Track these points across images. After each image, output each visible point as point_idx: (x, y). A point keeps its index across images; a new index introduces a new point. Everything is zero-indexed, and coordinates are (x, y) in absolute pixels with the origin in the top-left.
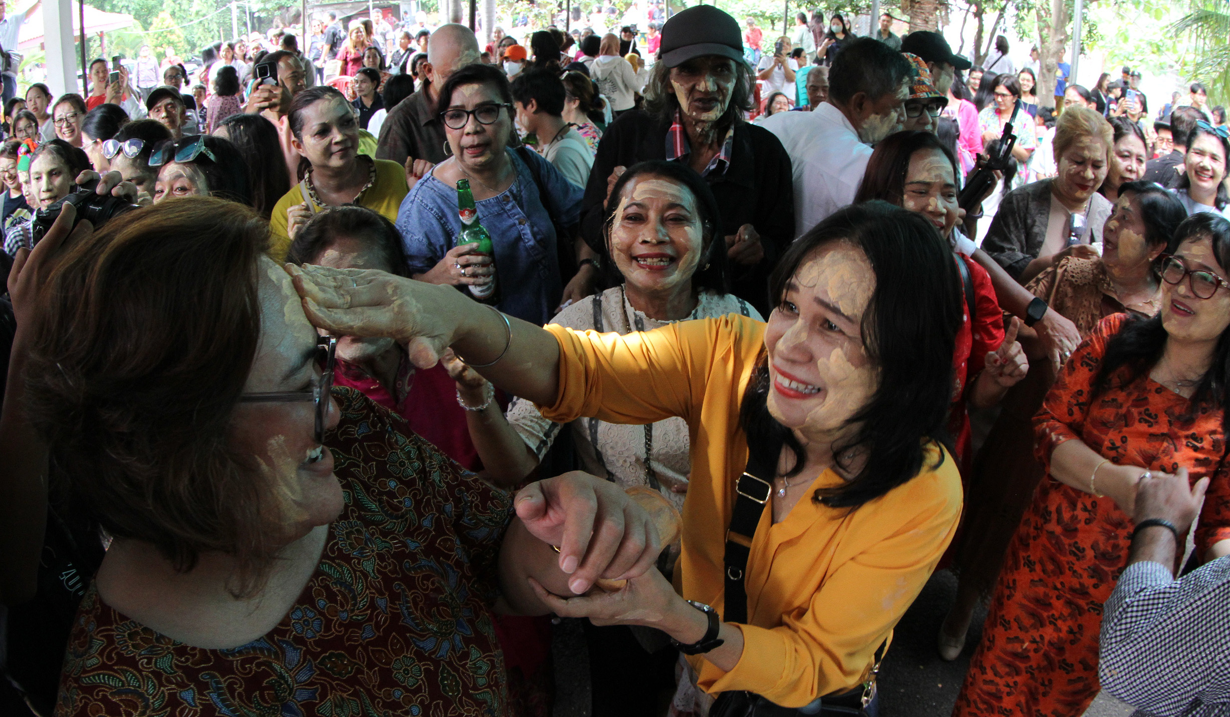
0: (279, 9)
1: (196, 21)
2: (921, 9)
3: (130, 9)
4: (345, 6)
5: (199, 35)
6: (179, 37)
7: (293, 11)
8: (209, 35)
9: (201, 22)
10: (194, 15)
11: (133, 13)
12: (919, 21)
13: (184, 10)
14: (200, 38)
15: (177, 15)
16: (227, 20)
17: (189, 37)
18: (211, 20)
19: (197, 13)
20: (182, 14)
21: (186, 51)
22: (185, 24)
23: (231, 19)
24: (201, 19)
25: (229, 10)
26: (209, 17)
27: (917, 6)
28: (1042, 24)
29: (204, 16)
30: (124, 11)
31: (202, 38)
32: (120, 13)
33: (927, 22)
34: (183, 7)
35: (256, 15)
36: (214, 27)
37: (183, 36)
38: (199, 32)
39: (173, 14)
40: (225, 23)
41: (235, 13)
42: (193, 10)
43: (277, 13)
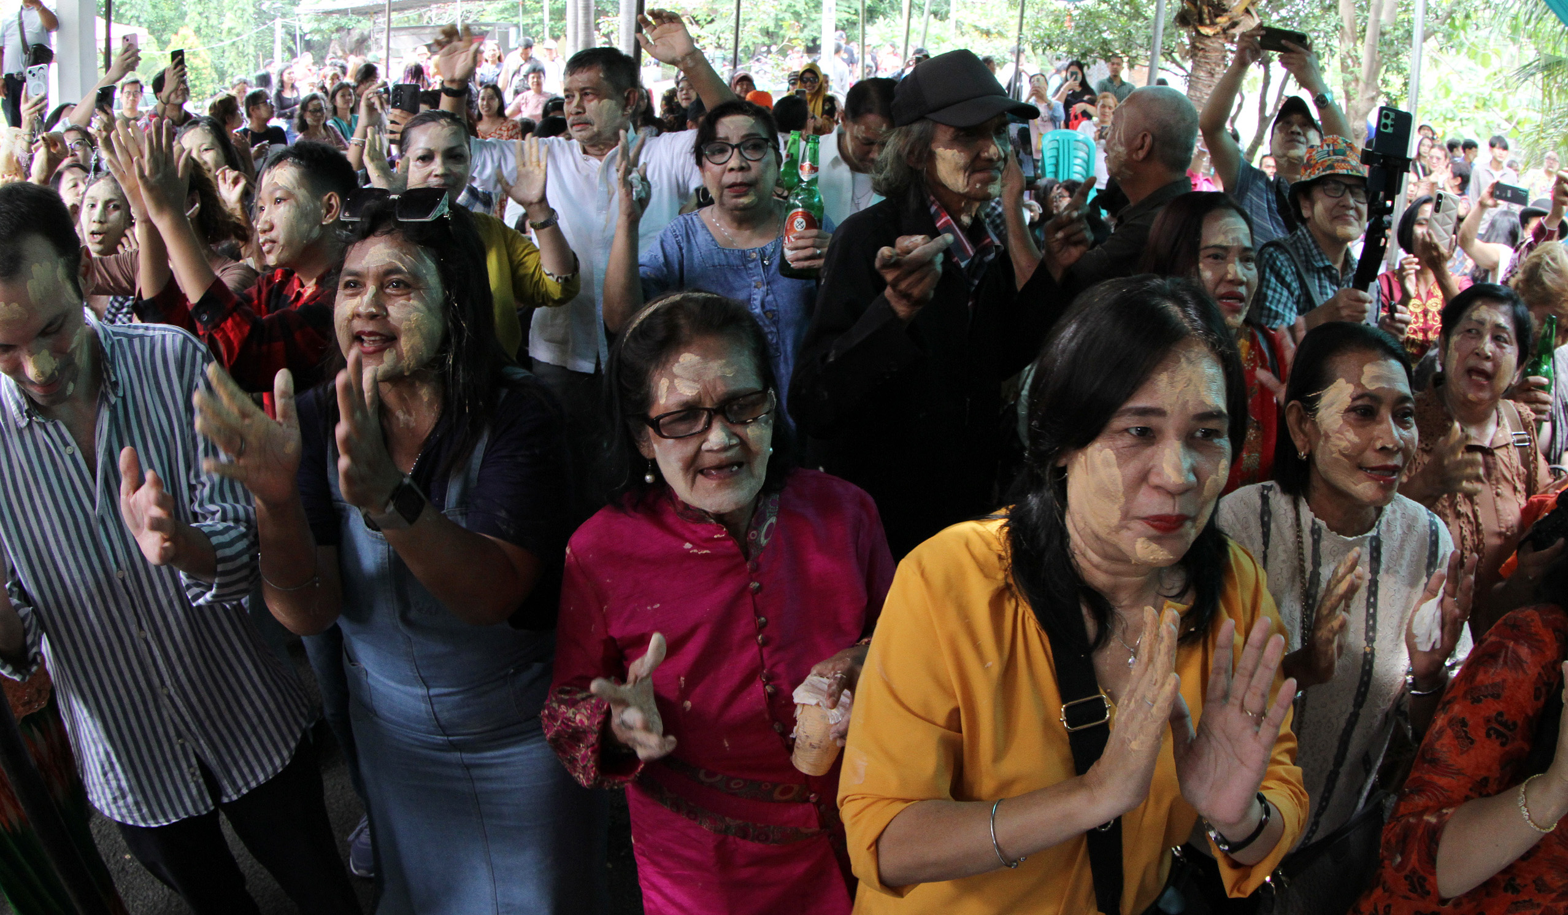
0: (338, 30)
1: (227, 42)
2: (1206, 57)
3: (141, 20)
4: (423, 31)
5: (231, 60)
6: (205, 62)
7: (355, 35)
8: (243, 61)
9: (234, 44)
10: (225, 33)
11: (146, 25)
12: (1202, 74)
13: (212, 27)
14: (231, 65)
15: (203, 32)
16: (267, 43)
17: (217, 62)
18: (248, 41)
19: (230, 31)
20: (210, 32)
21: (213, 81)
22: (213, 45)
23: (273, 42)
24: (235, 39)
25: (272, 31)
26: (245, 37)
27: (1201, 53)
28: (1349, 77)
29: (238, 35)
30: (134, 22)
31: (235, 65)
32: (129, 24)
33: (1212, 75)
34: (210, 23)
35: (307, 38)
36: (251, 50)
37: (209, 61)
38: (231, 56)
39: (198, 31)
40: (263, 46)
41: (280, 33)
42: (225, 27)
43: (335, 36)
